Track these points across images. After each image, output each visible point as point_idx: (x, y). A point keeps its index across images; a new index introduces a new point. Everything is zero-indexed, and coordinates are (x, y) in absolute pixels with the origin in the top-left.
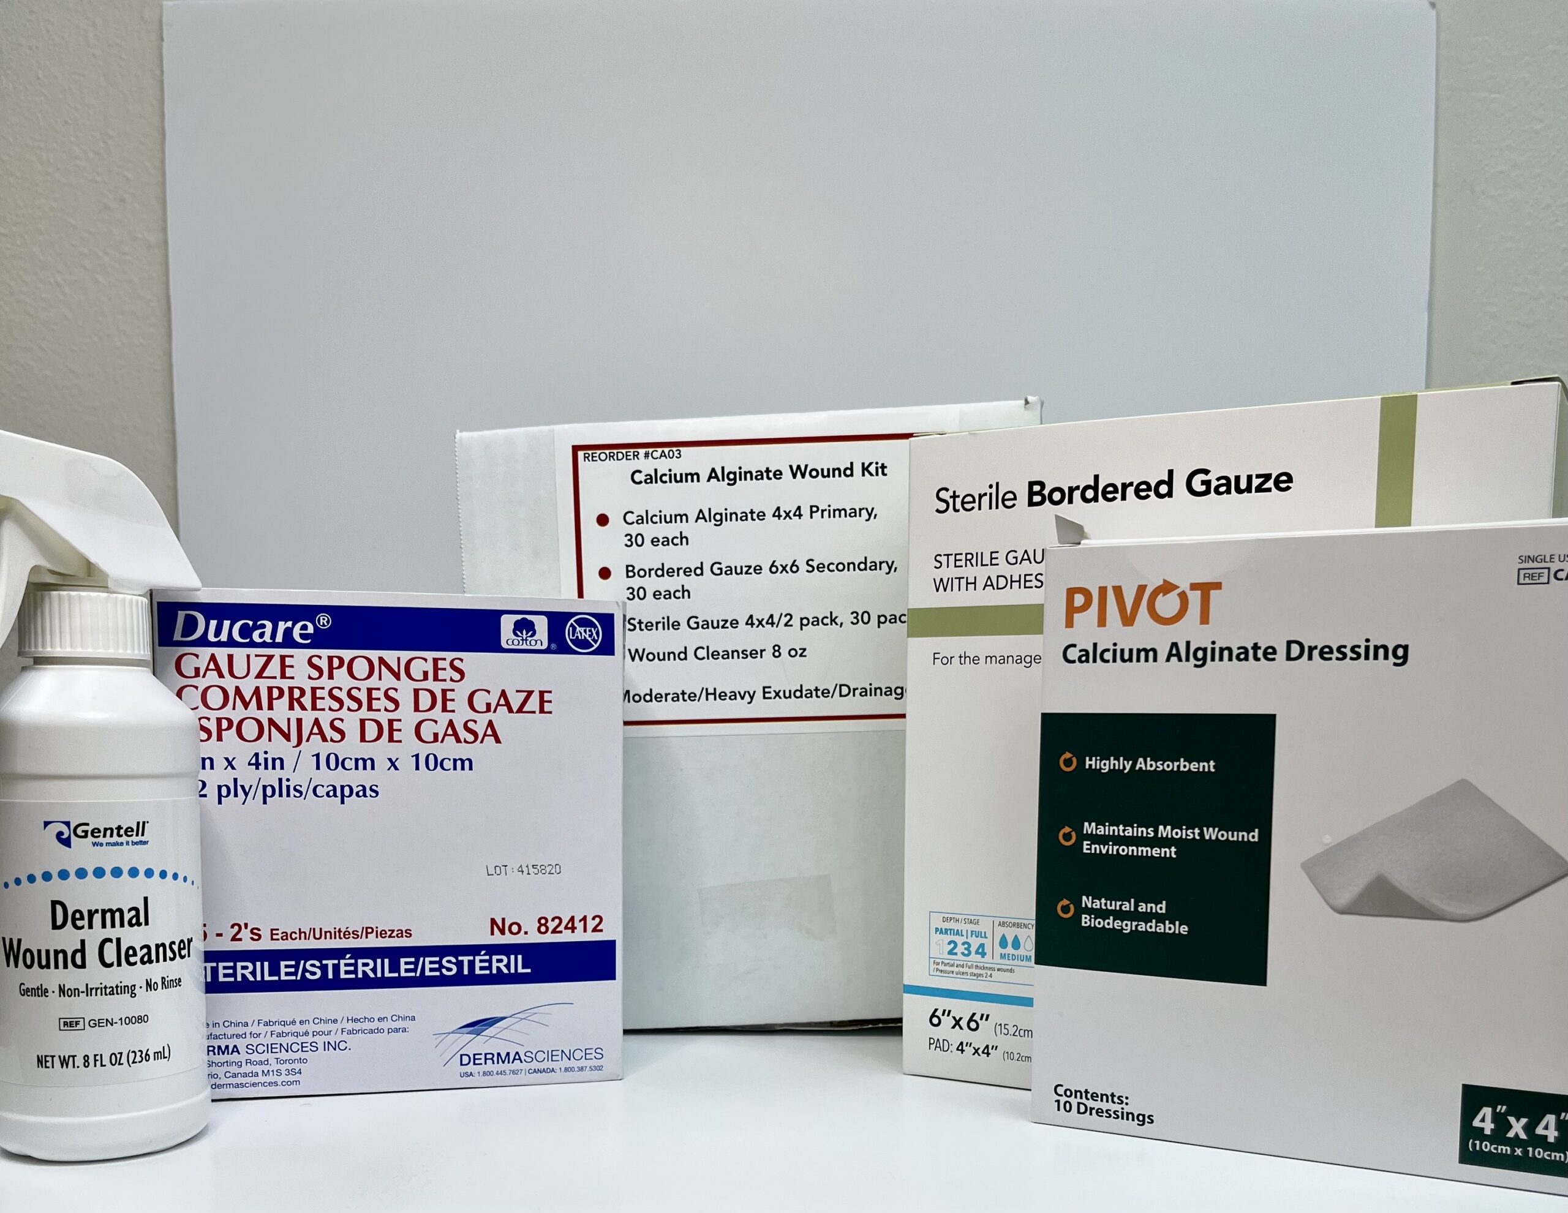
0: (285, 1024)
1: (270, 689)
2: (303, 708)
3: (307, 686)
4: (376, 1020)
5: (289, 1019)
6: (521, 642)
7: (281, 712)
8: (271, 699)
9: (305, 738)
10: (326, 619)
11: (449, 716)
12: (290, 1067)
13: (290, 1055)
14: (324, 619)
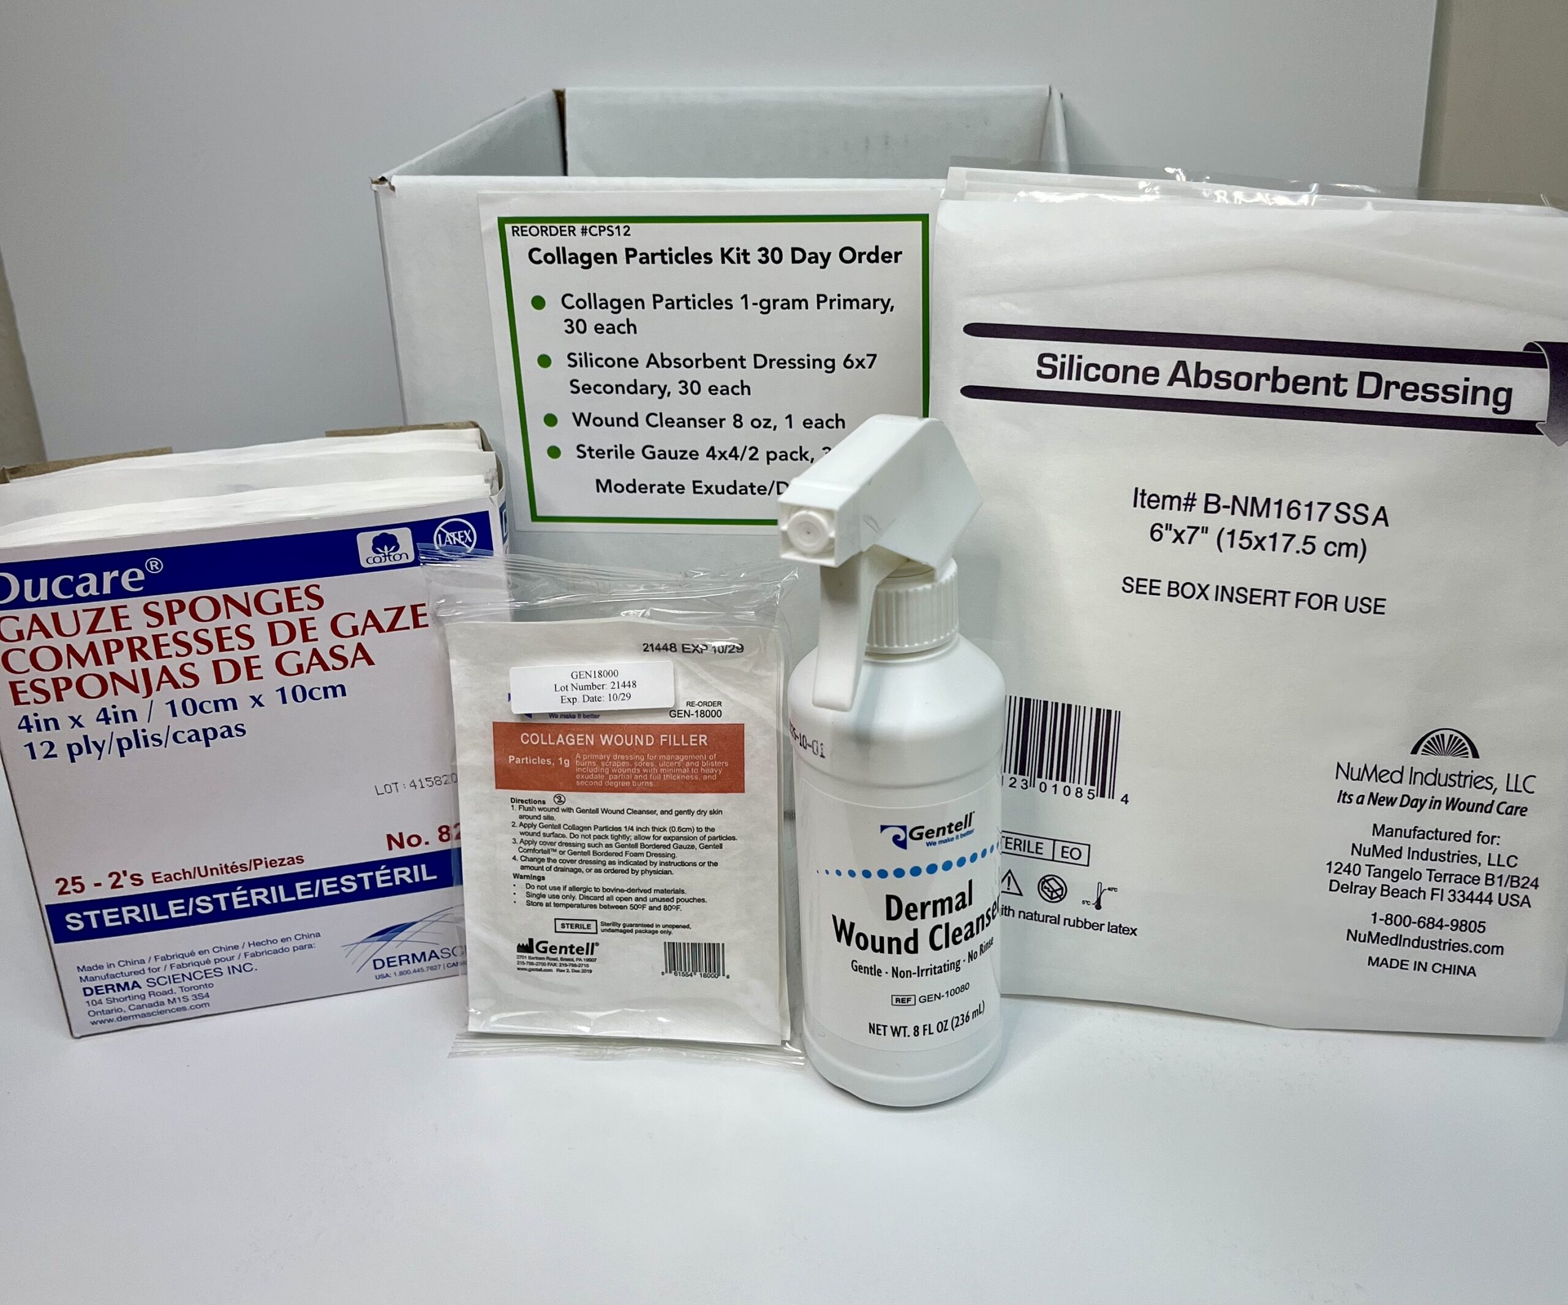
0: (183, 956)
1: (106, 643)
2: (147, 657)
3: (147, 635)
4: (279, 941)
5: (187, 952)
6: (383, 559)
7: (123, 663)
8: (109, 654)
9: (154, 685)
10: (157, 563)
11: (311, 646)
12: (197, 992)
13: (194, 983)
14: (154, 564)
